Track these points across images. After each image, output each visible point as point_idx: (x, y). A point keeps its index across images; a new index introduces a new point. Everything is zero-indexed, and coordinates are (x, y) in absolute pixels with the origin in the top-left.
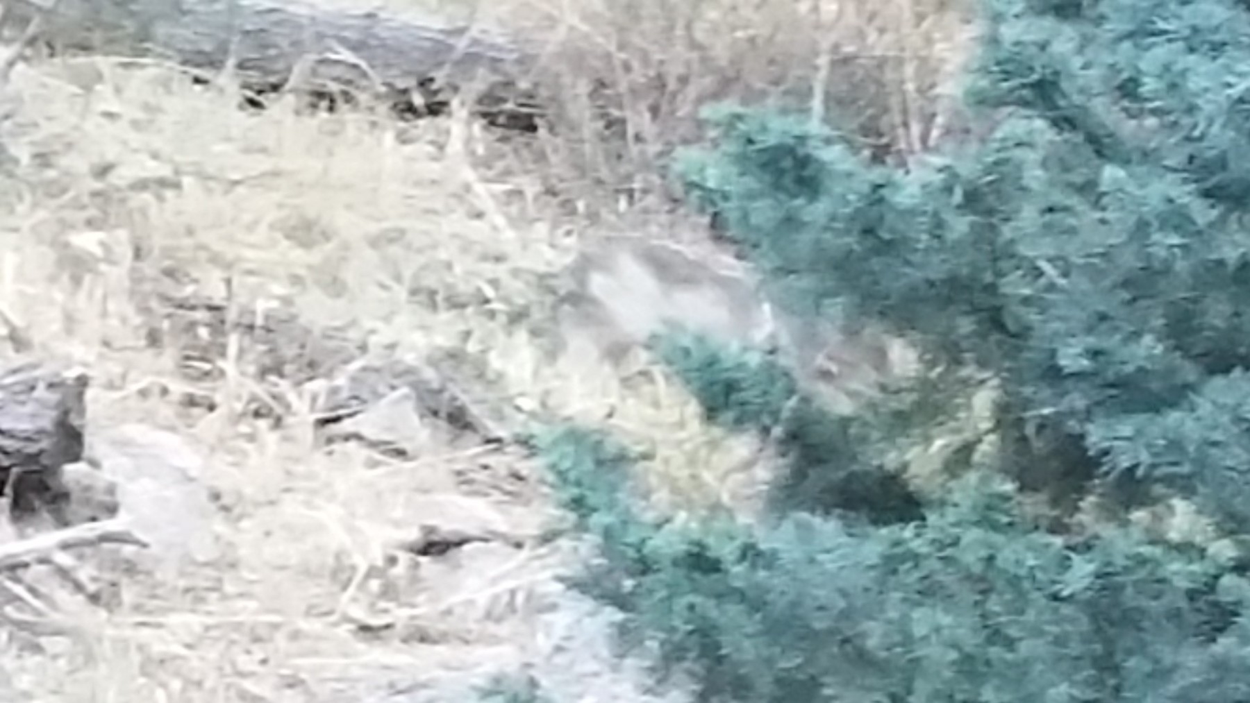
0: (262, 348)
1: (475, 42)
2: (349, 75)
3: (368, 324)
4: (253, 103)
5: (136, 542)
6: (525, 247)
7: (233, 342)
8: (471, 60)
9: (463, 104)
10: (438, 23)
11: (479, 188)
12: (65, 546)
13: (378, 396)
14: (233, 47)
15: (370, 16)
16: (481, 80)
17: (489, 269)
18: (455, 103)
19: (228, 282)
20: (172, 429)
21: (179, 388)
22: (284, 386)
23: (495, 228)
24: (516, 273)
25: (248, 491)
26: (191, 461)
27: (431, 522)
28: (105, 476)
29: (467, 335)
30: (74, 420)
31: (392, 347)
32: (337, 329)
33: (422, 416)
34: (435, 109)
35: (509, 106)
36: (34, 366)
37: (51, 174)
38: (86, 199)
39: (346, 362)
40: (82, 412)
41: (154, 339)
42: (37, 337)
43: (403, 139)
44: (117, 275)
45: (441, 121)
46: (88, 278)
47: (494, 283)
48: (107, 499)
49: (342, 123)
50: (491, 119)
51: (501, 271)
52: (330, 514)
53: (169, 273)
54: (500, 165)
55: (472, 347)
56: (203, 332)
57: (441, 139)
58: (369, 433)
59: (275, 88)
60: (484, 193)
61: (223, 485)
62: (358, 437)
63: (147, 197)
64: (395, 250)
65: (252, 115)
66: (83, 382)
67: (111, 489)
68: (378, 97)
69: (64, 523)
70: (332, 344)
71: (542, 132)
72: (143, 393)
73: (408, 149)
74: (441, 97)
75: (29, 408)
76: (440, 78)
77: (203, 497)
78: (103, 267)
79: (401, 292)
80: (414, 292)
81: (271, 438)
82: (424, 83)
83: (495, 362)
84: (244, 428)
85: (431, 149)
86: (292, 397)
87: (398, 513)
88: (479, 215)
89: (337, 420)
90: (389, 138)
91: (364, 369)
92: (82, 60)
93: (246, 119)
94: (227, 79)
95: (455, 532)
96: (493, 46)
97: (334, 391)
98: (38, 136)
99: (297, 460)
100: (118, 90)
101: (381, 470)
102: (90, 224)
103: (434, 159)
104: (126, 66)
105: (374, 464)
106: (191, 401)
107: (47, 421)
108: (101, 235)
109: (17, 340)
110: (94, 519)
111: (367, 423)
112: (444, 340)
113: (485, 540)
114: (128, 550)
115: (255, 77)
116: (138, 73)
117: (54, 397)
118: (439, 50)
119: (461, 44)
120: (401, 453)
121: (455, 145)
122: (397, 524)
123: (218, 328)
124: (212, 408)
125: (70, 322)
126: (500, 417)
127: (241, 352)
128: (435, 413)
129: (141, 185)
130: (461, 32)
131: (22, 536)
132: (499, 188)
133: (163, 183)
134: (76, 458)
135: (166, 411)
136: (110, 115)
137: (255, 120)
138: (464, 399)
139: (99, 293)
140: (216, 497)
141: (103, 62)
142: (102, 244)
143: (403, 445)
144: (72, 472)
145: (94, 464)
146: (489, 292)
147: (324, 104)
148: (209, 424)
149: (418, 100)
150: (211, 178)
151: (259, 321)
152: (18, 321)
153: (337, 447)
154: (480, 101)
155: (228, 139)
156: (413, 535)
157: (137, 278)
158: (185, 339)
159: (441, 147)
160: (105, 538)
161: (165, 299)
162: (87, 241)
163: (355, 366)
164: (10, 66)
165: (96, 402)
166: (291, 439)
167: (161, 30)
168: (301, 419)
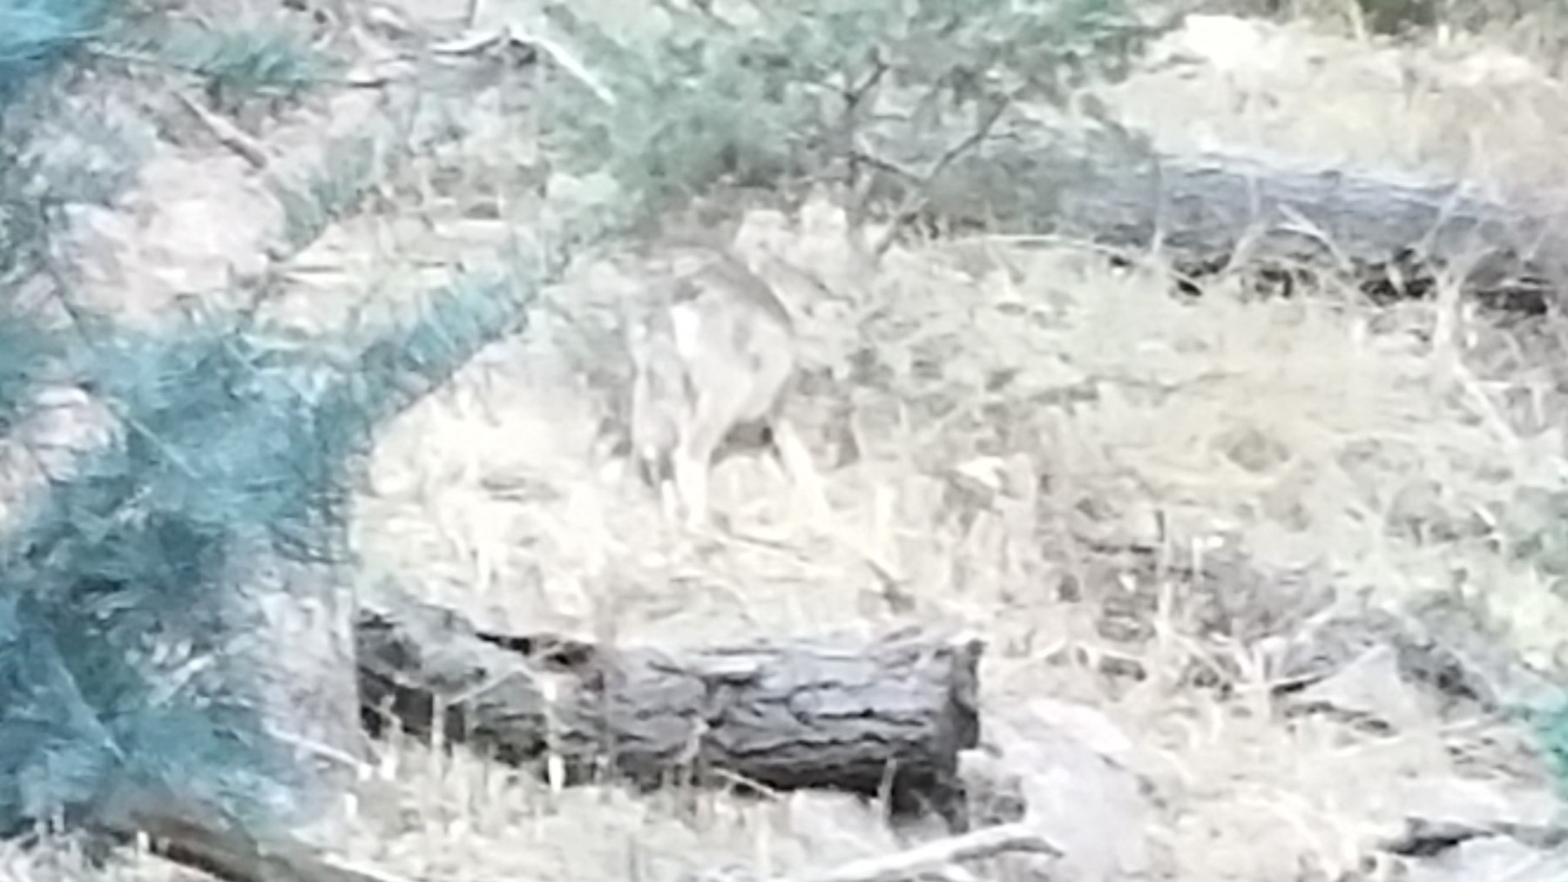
0: (1203, 598)
1: (1465, 203)
2: (1309, 249)
3: (1337, 564)
4: (1188, 288)
5: (1047, 850)
6: (1533, 461)
7: (1166, 592)
8: (1461, 224)
9: (1451, 280)
10: (1414, 182)
11: (1473, 387)
12: (959, 858)
13: (1349, 656)
14: (1159, 219)
15: (1332, 175)
16: (1473, 252)
17: (1487, 489)
18: (1441, 279)
19: (1160, 518)
20: (1094, 704)
21: (1099, 650)
22: (1233, 648)
23: (1495, 437)
24: (1522, 494)
25: (1190, 779)
26: (1115, 742)
27: (1415, 814)
28: (1003, 770)
29: (1461, 575)
30: (967, 698)
31: (1365, 592)
32: (1298, 572)
33: (1405, 679)
34: (1417, 289)
35: (1509, 283)
36: (916, 631)
37: (934, 386)
38: (978, 416)
39: (1310, 613)
40: (974, 686)
41: (1068, 592)
42: (920, 592)
43: (1375, 327)
44: (1020, 511)
45: (1424, 304)
46: (982, 516)
47: (1496, 507)
48: (1009, 793)
49: (1302, 311)
50: (1488, 299)
51: (1504, 492)
52: (1291, 806)
53: (1086, 507)
54: (1499, 359)
55: (1468, 590)
56: (1129, 583)
57: (1425, 327)
58: (1337, 700)
59: (1214, 268)
60: (1481, 393)
61: (1154, 772)
62: (1326, 707)
63: (1055, 410)
64: (1367, 467)
65: (1187, 303)
66: (976, 648)
67: (1015, 783)
68: (1343, 275)
69: (960, 828)
70: (1289, 591)
71: (1553, 312)
72: (1055, 660)
73: (1383, 341)
74: (1422, 274)
75: (912, 683)
76: (1421, 251)
77: (1133, 786)
78: (1000, 502)
79: (1376, 523)
80: (1393, 521)
81: (1217, 713)
82: (1403, 256)
83: (1497, 607)
84: (1181, 701)
85: (1413, 340)
86: (1241, 658)
87: (1376, 802)
88: (1473, 420)
89: (1298, 687)
90: (1359, 328)
91: (1333, 623)
92: (973, 240)
93: (1178, 309)
94: (1156, 259)
95: (1449, 826)
96: (1489, 206)
97: (1293, 652)
98: (918, 337)
99: (1251, 740)
100: (1018, 279)
101: (1352, 751)
102: (983, 447)
103: (1417, 353)
104: (1024, 244)
105: (1346, 741)
106: (1113, 669)
107: (936, 699)
108: (997, 462)
109: (894, 597)
110: (996, 821)
111: (1337, 689)
112: (1431, 581)
113: (1488, 835)
114: (1039, 860)
115: (1187, 255)
116: (1041, 255)
117: (943, 668)
118: (1418, 215)
119: (1448, 207)
120: (1381, 726)
121: (1442, 335)
122: (1374, 816)
123: (1146, 575)
124: (1140, 676)
125: (961, 577)
126: (1505, 679)
127: (1177, 603)
128: (1422, 674)
129: (1050, 397)
130: (1449, 189)
131: (905, 846)
132: (1499, 387)
133: (1073, 394)
134: (972, 744)
135: (1086, 681)
136: (1006, 308)
137: (1189, 310)
138: (1461, 656)
139: (995, 538)
140: (1147, 787)
141: (996, 241)
142: (1001, 474)
143: (1384, 717)
144: (969, 760)
145: (994, 751)
146: (1490, 519)
147: (1279, 287)
148: (1138, 696)
149: (1396, 277)
150: (1137, 384)
151: (1197, 564)
152: (895, 573)
153: (1298, 721)
154: (1471, 277)
155: (1158, 335)
156: (1397, 831)
157: (1045, 514)
158: (1107, 590)
159: (1425, 338)
160: (1008, 846)
161: (1080, 539)
162: (980, 469)
163: (1320, 619)
164: (883, 248)
165: (993, 673)
166: (1242, 713)
167: (1069, 200)
168: (1254, 687)
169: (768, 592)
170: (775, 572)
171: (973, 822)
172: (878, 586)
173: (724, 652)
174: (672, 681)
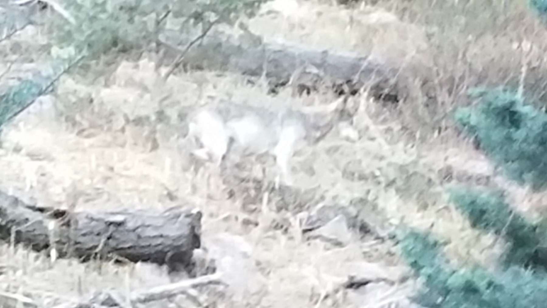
2: (316, 79)
4: (274, 91)
6: (393, 153)
7: (266, 196)
11: (372, 127)
12: (195, 286)
13: (329, 219)
15: (325, 52)
16: (373, 80)
17: (377, 163)
18: (362, 90)
19: (264, 171)
20: (240, 234)
22: (289, 214)
23: (380, 145)
24: (389, 164)
25: (274, 261)
26: (247, 248)
27: (353, 274)
28: (209, 257)
29: (368, 192)
30: (197, 231)
31: (335, 197)
32: (312, 189)
34: (354, 93)
35: (386, 91)
36: (179, 207)
39: (316, 204)
40: (200, 227)
41: (231, 195)
42: (179, 194)
47: (380, 169)
48: (211, 265)
50: (378, 97)
51: (383, 164)
55: (370, 197)
58: (326, 234)
59: (283, 84)
60: (375, 129)
61: (261, 259)
62: (321, 237)
64: (337, 155)
66: (200, 214)
68: (328, 88)
69: (194, 276)
70: (309, 196)
71: (401, 102)
72: (226, 219)
77: (254, 263)
79: (339, 174)
80: (344, 172)
83: (381, 203)
87: (338, 270)
88: (373, 139)
91: (324, 207)
93: (270, 99)
94: (263, 81)
96: (378, 65)
97: (310, 218)
99: (294, 247)
100: (215, 87)
101: (330, 252)
104: (218, 75)
105: (327, 249)
106: (246, 223)
109: (171, 196)
111: (324, 231)
113: (376, 282)
114: (221, 288)
115: (273, 80)
116: (223, 79)
117: (188, 220)
118: (354, 67)
121: (362, 109)
122: (338, 275)
124: (257, 224)
125: (195, 189)
127: (269, 201)
128: (354, 226)
130: (365, 59)
131: (173, 281)
132: (383, 127)
134: (198, 247)
136: (211, 97)
138: (367, 220)
139: (207, 175)
140: (258, 263)
141: (207, 74)
144: (197, 252)
145: (205, 249)
146: (378, 173)
148: (256, 232)
152: (171, 188)
156: (345, 280)
157: (223, 168)
160: (210, 282)
161: (236, 177)
163: (320, 205)
164: (167, 75)
165: (206, 223)
166: (291, 238)
167: (233, 60)
168: (296, 229)
169: (128, 194)
170: (130, 186)
171: (198, 274)
172: (165, 192)
173: (113, 214)
174: (94, 223)
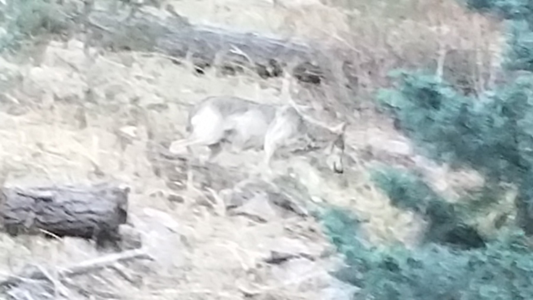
0: (203, 176)
1: (293, 45)
3: (248, 165)
5: (149, 258)
7: (190, 174)
8: (292, 53)
9: (288, 71)
10: (277, 37)
12: (120, 261)
13: (253, 196)
16: (296, 62)
18: (285, 71)
20: (165, 211)
21: (167, 192)
22: (212, 192)
26: (173, 224)
27: (275, 249)
28: (136, 231)
29: (290, 170)
33: (271, 205)
34: (276, 74)
36: (105, 184)
37: (113, 103)
38: (128, 113)
40: (126, 203)
41: (157, 173)
42: (107, 171)
43: (263, 87)
45: (280, 79)
48: (137, 240)
50: (300, 78)
52: (232, 246)
53: (163, 144)
55: (293, 175)
57: (278, 86)
58: (249, 211)
59: (208, 65)
63: (154, 112)
65: (199, 77)
67: (139, 236)
69: (119, 251)
71: (323, 83)
72: (153, 195)
73: (266, 91)
75: (104, 202)
77: (178, 238)
78: (135, 142)
81: (207, 214)
82: (272, 63)
83: (302, 181)
84: (195, 210)
85: (275, 91)
86: (216, 196)
89: (235, 206)
90: (257, 86)
91: (247, 185)
92: (126, 54)
94: (188, 62)
95: (284, 254)
97: (233, 194)
100: (142, 66)
102: (130, 124)
103: (277, 95)
104: (144, 56)
106: (172, 199)
107: (111, 208)
108: (133, 128)
110: (131, 248)
111: (248, 207)
112: (281, 172)
114: (146, 262)
117: (115, 197)
118: (278, 48)
120: (262, 220)
122: (260, 250)
124: (181, 201)
125: (122, 166)
127: (194, 178)
129: (152, 107)
130: (288, 40)
133: (160, 106)
134: (124, 223)
135: (163, 203)
136: (138, 78)
137: (200, 79)
140: (183, 239)
141: (135, 54)
142: (135, 132)
143: (264, 217)
144: (123, 228)
145: (132, 225)
147: (230, 72)
148: (181, 208)
150: (182, 103)
151: (202, 165)
152: (99, 164)
153: (234, 218)
154: (295, 70)
155: (188, 87)
156: (268, 256)
157: (149, 146)
159: (279, 90)
160: (136, 257)
162: (129, 130)
163: (243, 184)
164: (96, 55)
166: (216, 214)
168: (220, 206)
169: (55, 170)
170: (58, 163)
171: (124, 249)
172: (93, 169)
173: (41, 189)
